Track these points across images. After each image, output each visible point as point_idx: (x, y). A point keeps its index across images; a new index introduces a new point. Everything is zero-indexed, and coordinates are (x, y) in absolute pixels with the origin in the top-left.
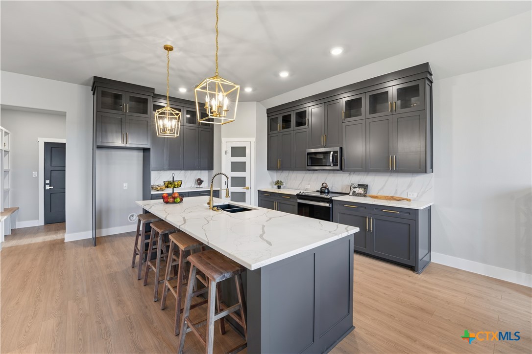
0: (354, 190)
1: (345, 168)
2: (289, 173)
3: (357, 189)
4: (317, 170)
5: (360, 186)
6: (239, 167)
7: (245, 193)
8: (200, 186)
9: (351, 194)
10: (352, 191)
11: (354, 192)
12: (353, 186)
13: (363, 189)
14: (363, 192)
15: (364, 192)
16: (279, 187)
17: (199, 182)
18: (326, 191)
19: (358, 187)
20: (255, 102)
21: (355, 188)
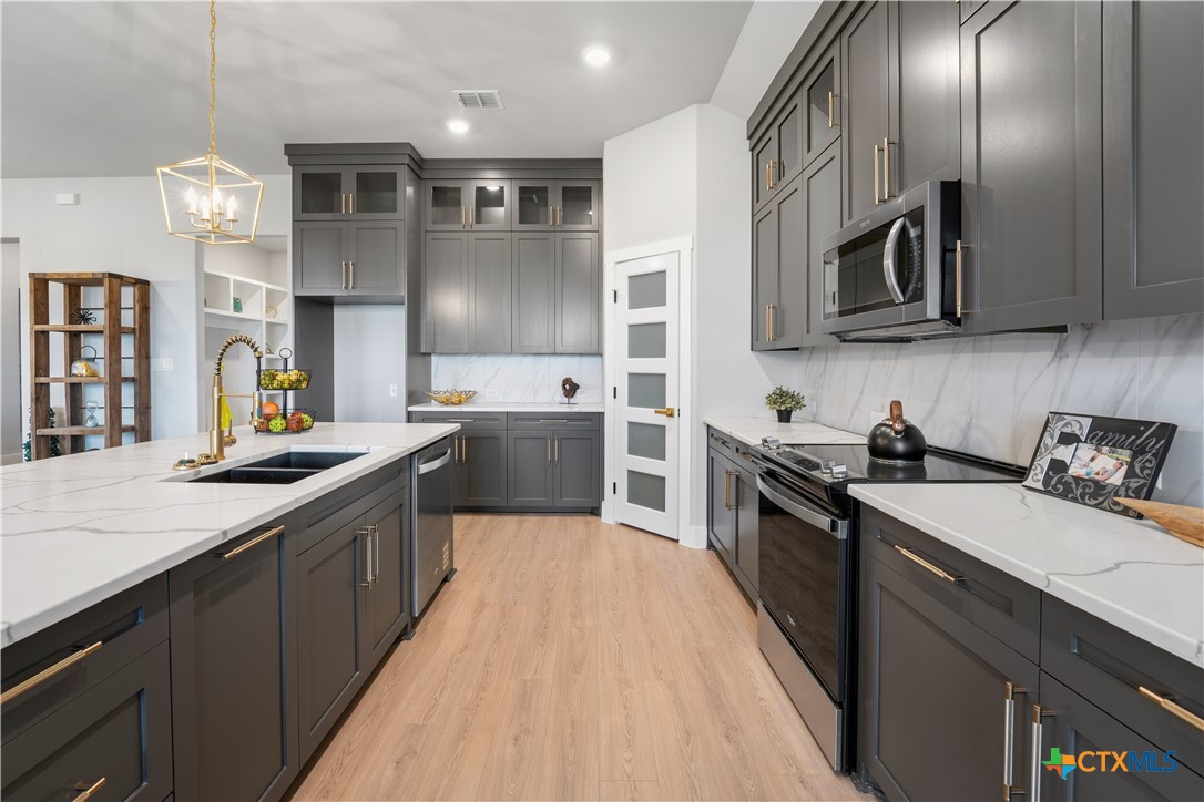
0: (1064, 453)
1: (977, 311)
2: (826, 359)
3: (1086, 451)
4: (908, 340)
5: (1107, 431)
6: (648, 340)
7: (664, 427)
8: (572, 400)
9: (1036, 478)
10: (1044, 462)
11: (1058, 466)
12: (1058, 428)
13: (1125, 455)
14: (1117, 479)
15: (1130, 474)
16: (784, 416)
17: (567, 387)
18: (900, 446)
19: (1091, 436)
20: (695, 106)
21: (1067, 439)
